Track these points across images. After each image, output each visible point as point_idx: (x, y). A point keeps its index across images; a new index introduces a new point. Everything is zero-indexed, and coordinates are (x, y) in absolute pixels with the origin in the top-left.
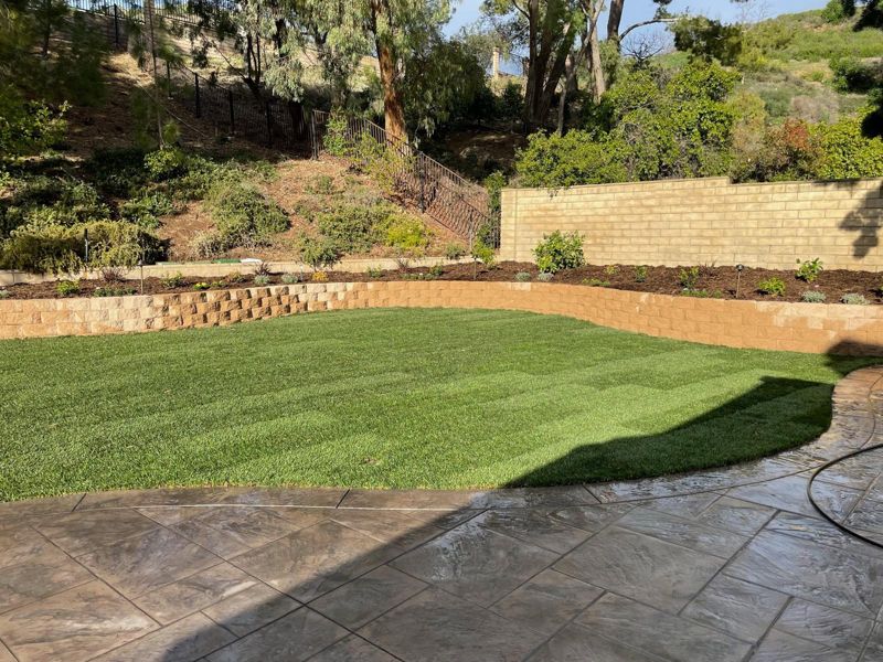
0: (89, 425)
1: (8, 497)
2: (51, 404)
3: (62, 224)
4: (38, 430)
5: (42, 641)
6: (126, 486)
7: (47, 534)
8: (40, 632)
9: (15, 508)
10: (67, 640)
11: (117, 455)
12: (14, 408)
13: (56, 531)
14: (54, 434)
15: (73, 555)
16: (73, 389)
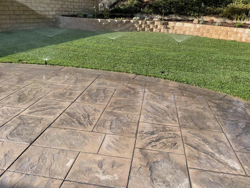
0: (234, 70)
1: (201, 86)
2: (224, 60)
3: (244, 3)
4: (217, 67)
5: (195, 148)
6: (243, 98)
7: (210, 104)
8: (195, 144)
9: (203, 90)
10: (204, 154)
11: (242, 84)
12: (212, 59)
13: (213, 104)
14: (222, 70)
15: (216, 117)
16: (232, 57)
